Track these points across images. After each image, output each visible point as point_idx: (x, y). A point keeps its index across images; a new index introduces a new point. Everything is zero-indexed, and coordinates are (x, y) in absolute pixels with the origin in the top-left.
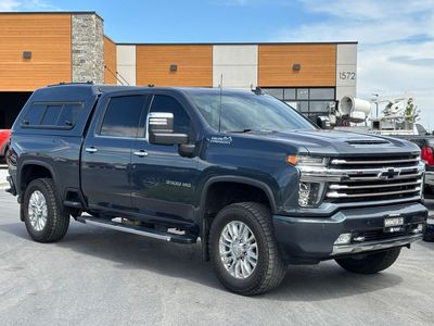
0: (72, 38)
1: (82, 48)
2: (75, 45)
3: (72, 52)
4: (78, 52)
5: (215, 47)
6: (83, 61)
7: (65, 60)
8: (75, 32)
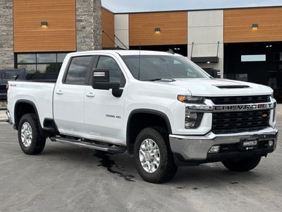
0: (76, 10)
1: (83, 18)
2: (78, 15)
3: (77, 21)
4: (81, 21)
5: (189, 12)
6: (84, 28)
7: (71, 27)
8: (78, 6)
